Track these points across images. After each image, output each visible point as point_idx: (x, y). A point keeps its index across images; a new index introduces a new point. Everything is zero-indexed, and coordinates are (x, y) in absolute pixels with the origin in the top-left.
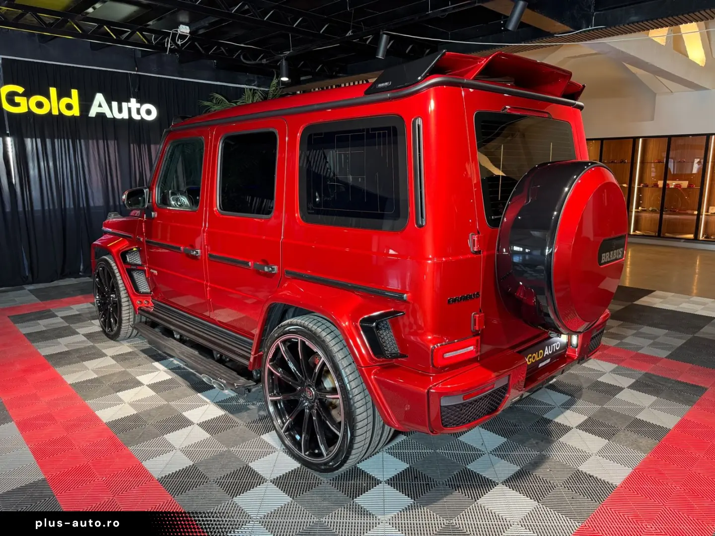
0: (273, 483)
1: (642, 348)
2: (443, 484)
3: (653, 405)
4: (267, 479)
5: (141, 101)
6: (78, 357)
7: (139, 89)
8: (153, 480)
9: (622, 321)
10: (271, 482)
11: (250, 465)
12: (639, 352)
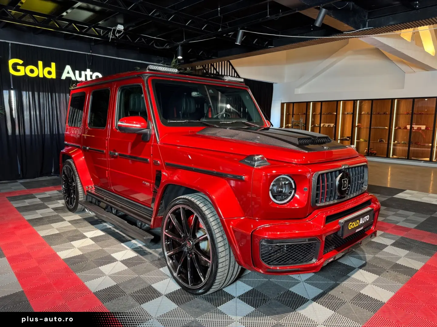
0: (166, 297)
1: (399, 222)
2: (274, 299)
3: (406, 256)
4: (163, 294)
5: (93, 71)
6: (48, 221)
7: (92, 63)
8: (91, 293)
9: (386, 206)
10: (165, 296)
11: (152, 285)
12: (397, 225)
